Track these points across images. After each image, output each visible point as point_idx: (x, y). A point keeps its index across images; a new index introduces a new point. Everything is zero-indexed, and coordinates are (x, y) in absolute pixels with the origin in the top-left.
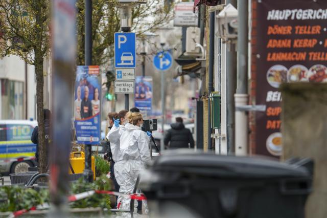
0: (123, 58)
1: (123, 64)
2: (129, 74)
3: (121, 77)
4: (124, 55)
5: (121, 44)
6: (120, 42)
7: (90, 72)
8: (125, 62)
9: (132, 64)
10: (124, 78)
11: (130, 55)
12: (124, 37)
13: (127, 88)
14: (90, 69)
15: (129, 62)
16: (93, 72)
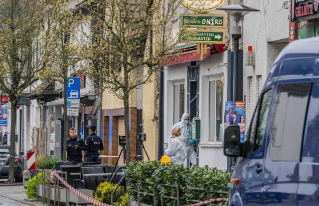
0: (72, 94)
1: (71, 97)
2: (76, 104)
3: (70, 105)
4: (72, 92)
5: (70, 85)
6: (70, 83)
7: (237, 106)
8: (73, 96)
9: (77, 97)
10: (72, 106)
11: (76, 92)
12: (73, 80)
13: (74, 112)
14: (237, 104)
15: (76, 96)
16: (239, 106)
